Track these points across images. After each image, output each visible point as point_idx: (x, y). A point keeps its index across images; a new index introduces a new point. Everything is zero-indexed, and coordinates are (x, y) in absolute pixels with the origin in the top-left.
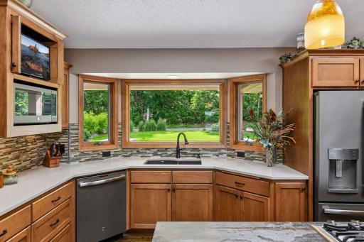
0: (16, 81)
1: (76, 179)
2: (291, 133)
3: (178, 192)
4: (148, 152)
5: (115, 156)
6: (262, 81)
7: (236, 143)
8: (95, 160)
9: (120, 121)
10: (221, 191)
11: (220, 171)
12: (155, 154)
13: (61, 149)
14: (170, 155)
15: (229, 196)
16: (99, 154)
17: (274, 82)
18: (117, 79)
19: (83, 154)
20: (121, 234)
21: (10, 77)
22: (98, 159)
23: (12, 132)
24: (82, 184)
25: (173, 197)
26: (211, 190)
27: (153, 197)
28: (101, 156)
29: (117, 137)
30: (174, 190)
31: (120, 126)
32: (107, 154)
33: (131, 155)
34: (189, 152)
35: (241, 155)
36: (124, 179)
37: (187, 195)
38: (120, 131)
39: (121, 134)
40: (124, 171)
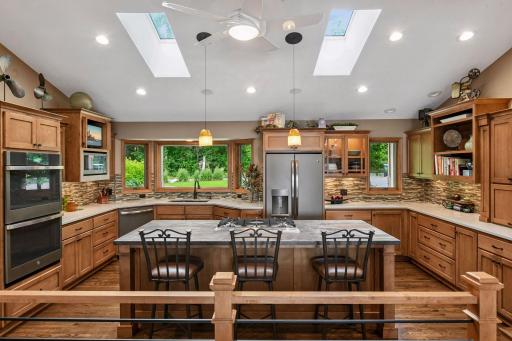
0: (85, 152)
1: (119, 210)
5: (149, 197)
7: (237, 188)
8: (134, 200)
9: (153, 172)
11: (217, 206)
12: (179, 196)
13: (110, 192)
16: (137, 196)
19: (125, 195)
21: (82, 150)
22: (136, 199)
23: (83, 179)
24: (123, 213)
28: (138, 198)
29: (150, 184)
31: (153, 176)
32: (143, 196)
35: (239, 196)
36: (152, 212)
38: (153, 179)
40: (152, 206)
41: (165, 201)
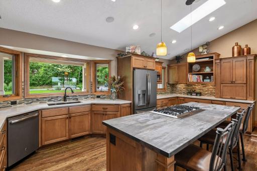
2: (122, 86)
3: (72, 118)
4: (45, 99)
5: (20, 103)
6: (108, 63)
7: (95, 91)
8: (5, 107)
9: (23, 80)
10: (95, 114)
11: (94, 104)
14: (60, 100)
15: (99, 116)
16: (8, 103)
17: (114, 64)
18: (22, 52)
20: (35, 151)
22: (7, 107)
24: (13, 122)
25: (70, 122)
26: (89, 115)
27: (57, 124)
28: (10, 105)
29: (21, 91)
30: (70, 118)
31: (23, 84)
32: (14, 103)
33: (32, 102)
34: (71, 97)
35: (98, 97)
37: (78, 119)
38: (23, 87)
39: (24, 89)
41: (45, 106)
